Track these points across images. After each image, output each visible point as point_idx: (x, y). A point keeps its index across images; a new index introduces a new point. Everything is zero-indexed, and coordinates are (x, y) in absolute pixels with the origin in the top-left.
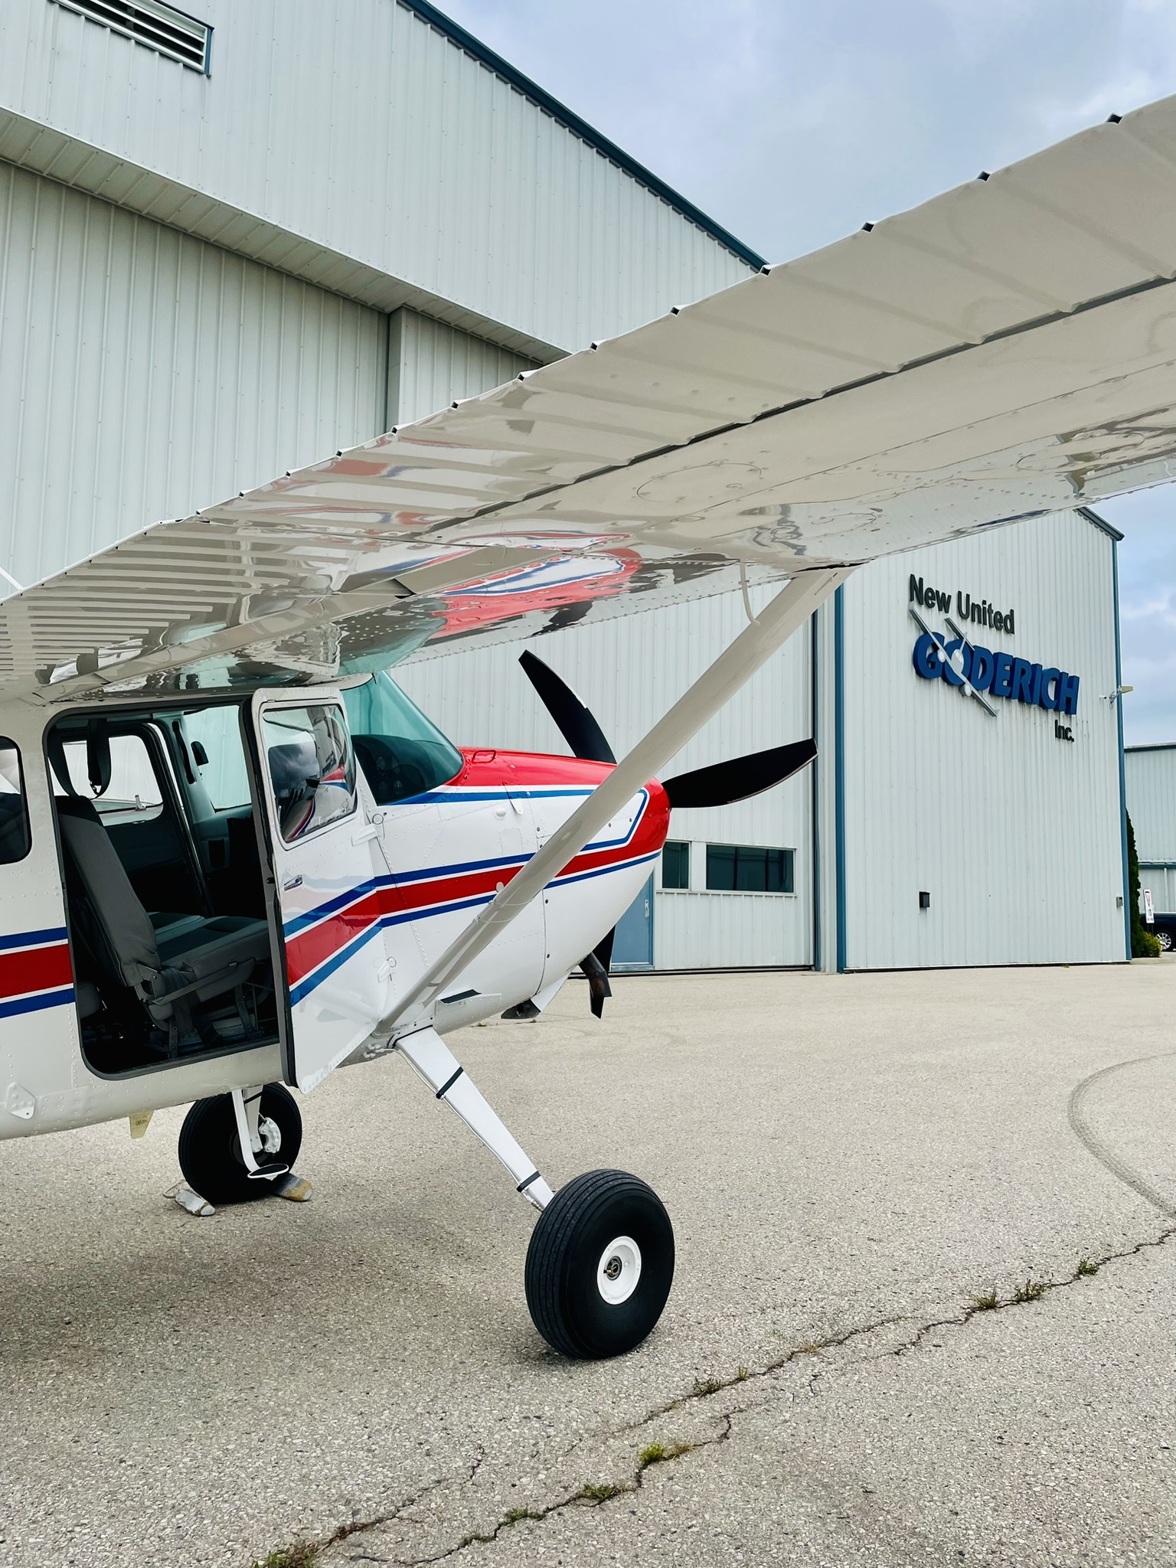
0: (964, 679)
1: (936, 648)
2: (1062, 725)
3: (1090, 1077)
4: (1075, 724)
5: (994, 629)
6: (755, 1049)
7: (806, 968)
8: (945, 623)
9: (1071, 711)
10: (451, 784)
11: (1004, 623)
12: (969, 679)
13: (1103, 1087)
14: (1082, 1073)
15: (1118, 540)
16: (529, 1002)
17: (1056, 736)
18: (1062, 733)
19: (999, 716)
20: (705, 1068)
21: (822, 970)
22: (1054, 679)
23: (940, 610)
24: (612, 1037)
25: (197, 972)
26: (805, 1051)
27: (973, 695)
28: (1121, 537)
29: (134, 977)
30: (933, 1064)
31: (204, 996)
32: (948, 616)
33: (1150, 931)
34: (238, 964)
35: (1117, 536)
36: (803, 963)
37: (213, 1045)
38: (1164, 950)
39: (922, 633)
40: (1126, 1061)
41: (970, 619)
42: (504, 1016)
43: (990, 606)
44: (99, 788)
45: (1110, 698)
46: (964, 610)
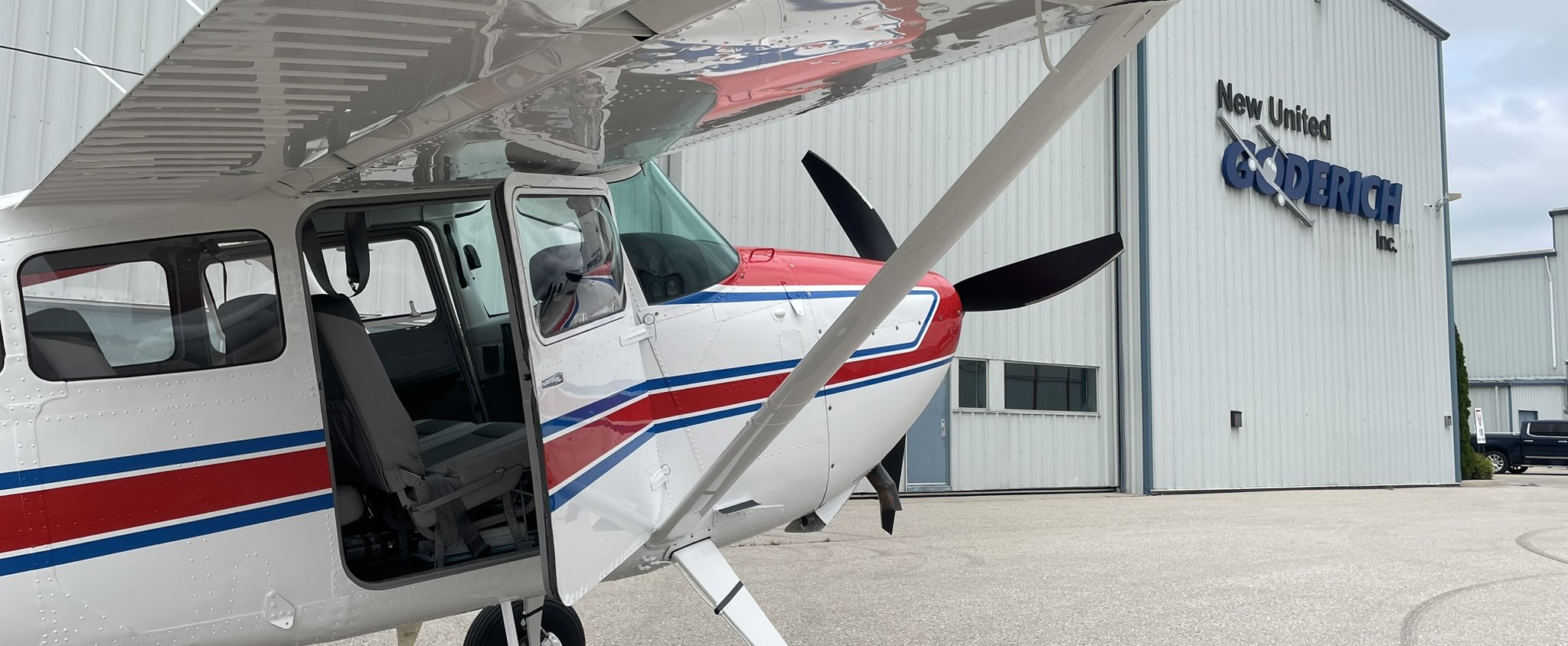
0: (1277, 188)
1: (1246, 156)
2: (1383, 235)
3: (1424, 603)
4: (1398, 235)
5: (1309, 136)
6: (1057, 571)
7: (1111, 489)
8: (1256, 131)
9: (1394, 219)
10: (727, 284)
11: (1320, 129)
12: (1282, 188)
13: (1438, 614)
14: (1414, 599)
15: (1444, 39)
16: (814, 514)
17: (1377, 247)
18: (1384, 244)
19: (1315, 227)
20: (1005, 590)
21: (1128, 491)
22: (1374, 187)
23: (1250, 116)
24: (907, 557)
25: (462, 479)
26: (1111, 573)
27: (1287, 205)
28: (1446, 36)
29: (396, 482)
30: (1249, 588)
31: (470, 503)
32: (1260, 122)
33: (1482, 452)
34: (505, 470)
35: (1441, 35)
36: (1107, 485)
37: (481, 554)
38: (1496, 473)
39: (1231, 141)
40: (1461, 586)
41: (1282, 125)
42: (787, 530)
43: (1305, 111)
44: (357, 285)
45: (1436, 206)
46: (1276, 117)
